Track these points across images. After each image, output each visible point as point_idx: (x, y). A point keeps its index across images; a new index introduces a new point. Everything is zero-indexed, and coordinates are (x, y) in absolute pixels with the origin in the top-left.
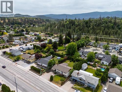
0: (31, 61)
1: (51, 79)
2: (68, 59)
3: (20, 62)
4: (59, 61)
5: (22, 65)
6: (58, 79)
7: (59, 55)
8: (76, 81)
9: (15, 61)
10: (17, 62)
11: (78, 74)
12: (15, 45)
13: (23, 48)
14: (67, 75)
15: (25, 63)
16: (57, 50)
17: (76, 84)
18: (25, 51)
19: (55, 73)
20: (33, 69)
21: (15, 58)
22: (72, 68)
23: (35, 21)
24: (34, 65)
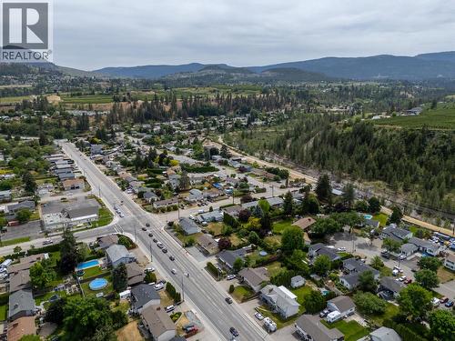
0: (211, 252)
1: (232, 290)
2: (279, 259)
3: (194, 249)
4: (257, 262)
5: (195, 257)
6: (242, 293)
7: (265, 248)
8: (266, 301)
9: (187, 246)
10: (189, 249)
11: (271, 290)
12: (190, 204)
13: (202, 218)
14: (256, 289)
15: (201, 254)
16: (270, 233)
17: (264, 305)
18: (206, 225)
19: (242, 282)
20: (210, 267)
21: (187, 240)
22: (268, 279)
23: (257, 102)
24: (213, 260)
